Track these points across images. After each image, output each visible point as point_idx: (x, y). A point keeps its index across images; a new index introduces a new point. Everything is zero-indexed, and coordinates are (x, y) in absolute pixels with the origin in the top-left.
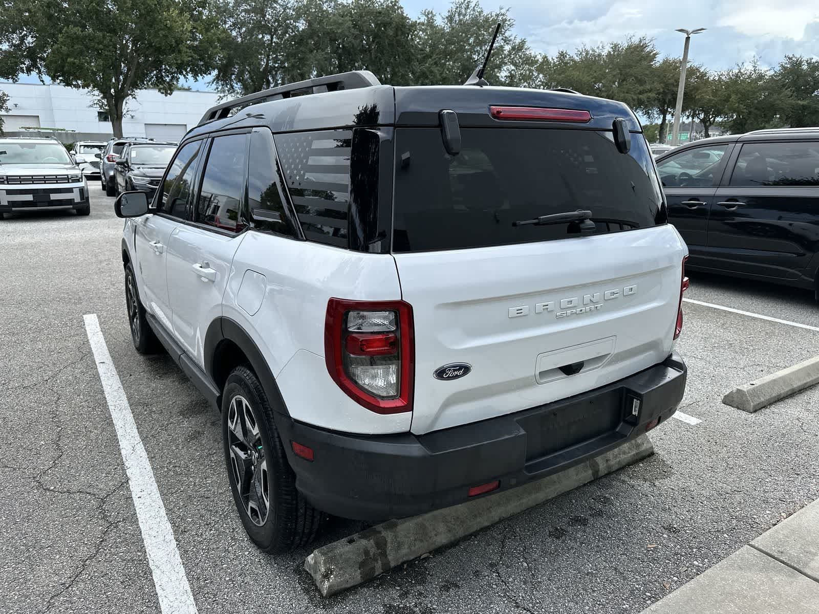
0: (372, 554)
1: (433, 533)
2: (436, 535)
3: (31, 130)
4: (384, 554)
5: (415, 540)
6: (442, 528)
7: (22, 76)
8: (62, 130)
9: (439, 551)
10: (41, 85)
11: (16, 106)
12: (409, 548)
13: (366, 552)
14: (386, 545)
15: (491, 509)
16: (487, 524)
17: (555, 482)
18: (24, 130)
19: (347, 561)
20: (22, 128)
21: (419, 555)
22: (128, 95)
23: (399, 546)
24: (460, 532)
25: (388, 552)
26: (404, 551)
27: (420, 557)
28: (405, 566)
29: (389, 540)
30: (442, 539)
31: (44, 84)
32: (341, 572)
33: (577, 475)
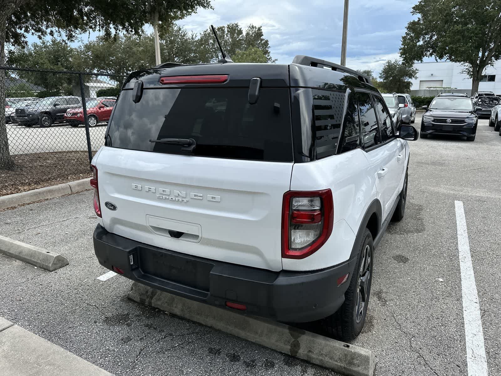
0: (148, 294)
1: (175, 305)
2: (175, 307)
3: (432, 89)
4: (152, 298)
5: (166, 302)
6: (180, 306)
7: (425, 59)
8: (449, 88)
9: (173, 316)
10: (436, 62)
11: (432, 75)
12: (162, 303)
13: (147, 292)
14: (155, 295)
15: (208, 317)
16: (203, 323)
17: (257, 333)
18: (428, 89)
19: (139, 289)
20: (427, 88)
21: (165, 310)
22: (488, 64)
23: (159, 299)
24: (187, 316)
25: (154, 298)
26: (159, 303)
27: (166, 311)
28: (157, 310)
29: (157, 294)
30: (177, 311)
31: (437, 62)
32: (135, 292)
33: (277, 341)
